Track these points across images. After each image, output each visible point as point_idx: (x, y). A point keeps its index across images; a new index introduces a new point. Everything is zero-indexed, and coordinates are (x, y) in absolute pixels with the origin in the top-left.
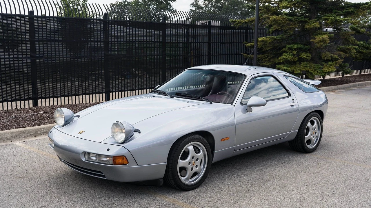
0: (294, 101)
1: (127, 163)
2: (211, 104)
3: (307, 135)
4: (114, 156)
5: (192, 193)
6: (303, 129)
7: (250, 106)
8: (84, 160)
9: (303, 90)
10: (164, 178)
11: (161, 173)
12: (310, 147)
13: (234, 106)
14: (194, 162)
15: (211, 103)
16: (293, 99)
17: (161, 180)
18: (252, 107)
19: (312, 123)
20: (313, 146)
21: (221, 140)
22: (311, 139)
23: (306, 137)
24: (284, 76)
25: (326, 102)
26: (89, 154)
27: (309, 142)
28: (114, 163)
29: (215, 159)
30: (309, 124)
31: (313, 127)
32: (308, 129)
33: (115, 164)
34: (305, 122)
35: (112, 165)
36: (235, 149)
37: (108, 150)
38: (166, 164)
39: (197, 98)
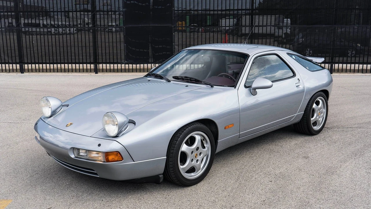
0: (299, 81)
1: (122, 160)
3: (312, 117)
4: (106, 152)
6: (309, 111)
7: (255, 89)
8: (73, 156)
9: (308, 69)
10: (163, 174)
12: (316, 128)
13: (238, 89)
15: (212, 87)
16: (298, 79)
17: (160, 176)
18: (257, 90)
19: (318, 103)
20: (319, 127)
21: (225, 128)
22: (317, 120)
23: (312, 119)
24: (288, 54)
25: (331, 81)
26: (78, 149)
27: (315, 124)
28: (106, 160)
29: (219, 148)
30: (314, 106)
31: (319, 107)
32: (314, 110)
33: (108, 161)
34: (311, 102)
35: (105, 162)
36: (240, 136)
37: (99, 145)
38: (165, 158)
39: (197, 81)
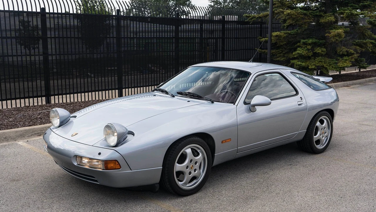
0: (302, 100)
1: (119, 168)
2: (212, 104)
3: (315, 135)
4: (105, 161)
5: (190, 198)
6: (312, 129)
7: (254, 106)
8: (76, 164)
9: (312, 88)
10: (159, 183)
11: (156, 179)
12: (320, 147)
13: (237, 105)
14: (193, 166)
15: (213, 102)
16: (301, 97)
17: (156, 185)
18: (256, 107)
19: (322, 122)
20: (322, 146)
21: (222, 142)
22: (320, 139)
23: (314, 137)
24: (292, 73)
25: (337, 100)
26: (81, 157)
27: (318, 142)
28: (105, 168)
29: (216, 162)
30: (318, 124)
31: (322, 127)
32: (317, 129)
33: (107, 168)
34: (314, 121)
35: (104, 170)
36: (237, 151)
37: (100, 154)
38: (161, 168)
39: (199, 97)
